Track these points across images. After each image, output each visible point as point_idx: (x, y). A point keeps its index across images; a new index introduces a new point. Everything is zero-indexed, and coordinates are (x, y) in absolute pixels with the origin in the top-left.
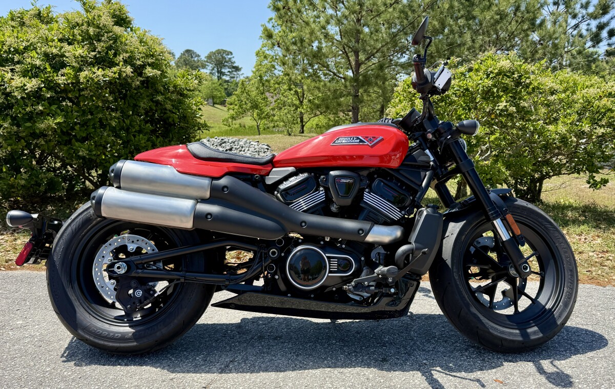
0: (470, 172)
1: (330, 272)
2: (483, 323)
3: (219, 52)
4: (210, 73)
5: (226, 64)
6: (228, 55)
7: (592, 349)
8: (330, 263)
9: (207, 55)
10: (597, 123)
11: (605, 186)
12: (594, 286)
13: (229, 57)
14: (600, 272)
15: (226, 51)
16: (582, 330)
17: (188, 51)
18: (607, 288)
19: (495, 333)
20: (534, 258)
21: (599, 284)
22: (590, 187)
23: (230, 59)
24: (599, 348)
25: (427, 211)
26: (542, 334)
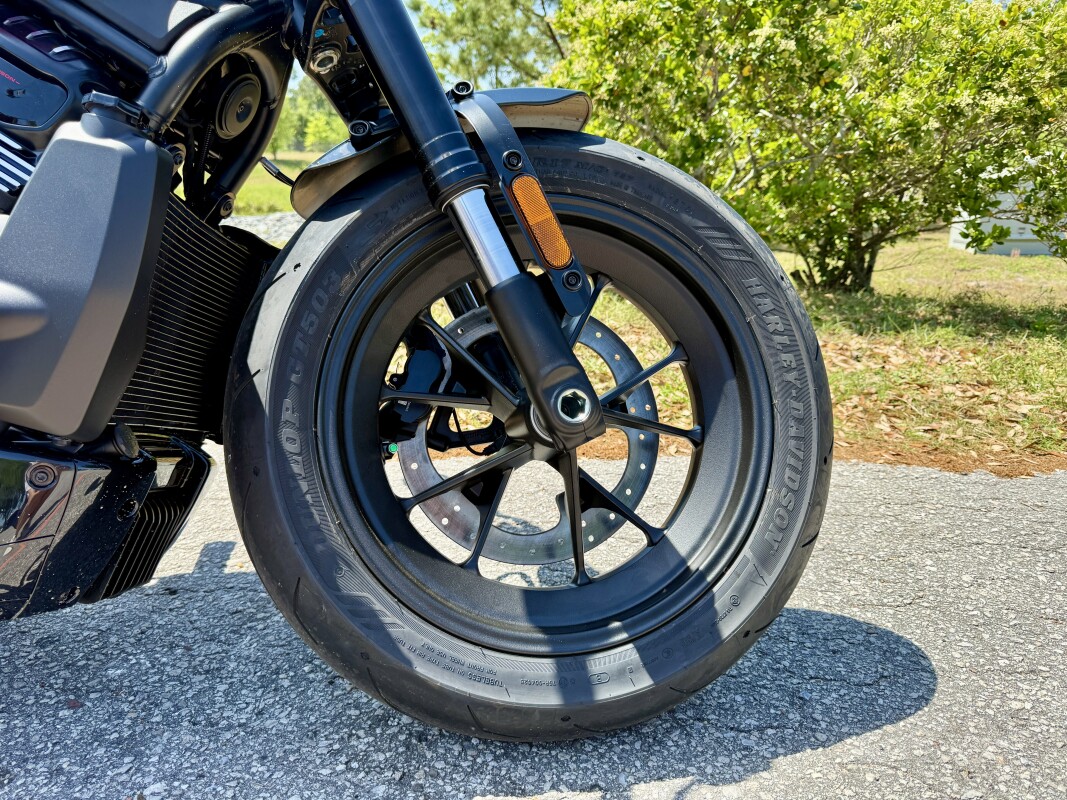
2: (388, 635)
11: (1001, 243)
16: (856, 624)
18: (973, 477)
21: (950, 466)
22: (968, 245)
25: (73, 129)
26: (652, 675)
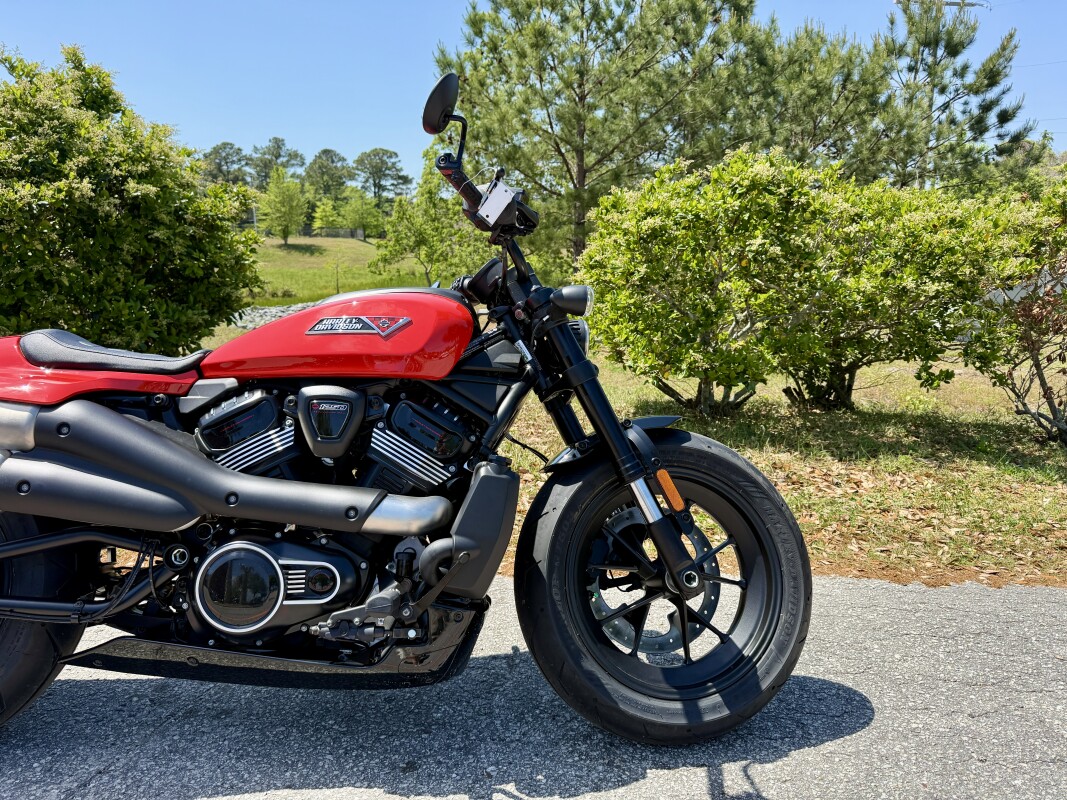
0: (586, 386)
1: (288, 597)
2: (606, 690)
3: (376, 153)
4: (363, 187)
5: (387, 172)
6: (391, 157)
7: (836, 732)
8: (286, 579)
9: (356, 158)
10: (928, 274)
11: (948, 383)
12: (885, 583)
13: (393, 160)
14: (905, 552)
15: (387, 151)
16: (831, 685)
17: (326, 152)
18: (910, 587)
19: (632, 711)
20: (730, 550)
21: (896, 579)
22: (922, 385)
23: (394, 164)
24: (853, 730)
25: (487, 470)
26: (729, 709)
